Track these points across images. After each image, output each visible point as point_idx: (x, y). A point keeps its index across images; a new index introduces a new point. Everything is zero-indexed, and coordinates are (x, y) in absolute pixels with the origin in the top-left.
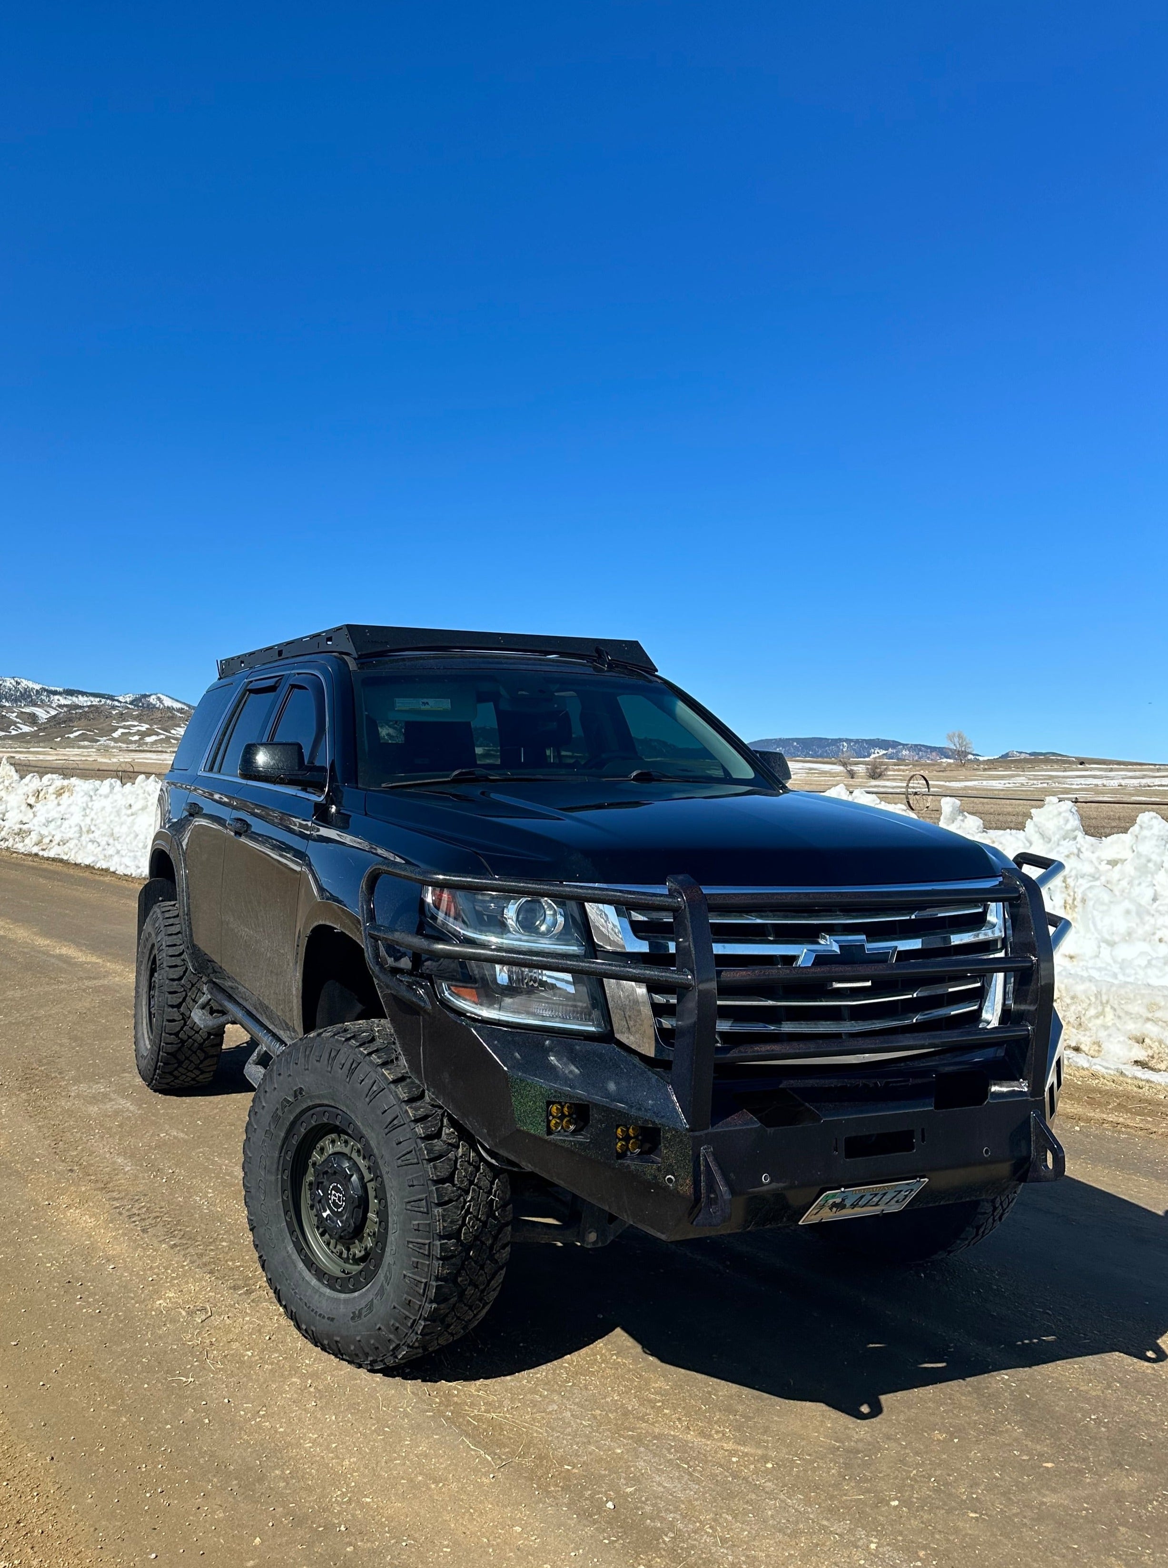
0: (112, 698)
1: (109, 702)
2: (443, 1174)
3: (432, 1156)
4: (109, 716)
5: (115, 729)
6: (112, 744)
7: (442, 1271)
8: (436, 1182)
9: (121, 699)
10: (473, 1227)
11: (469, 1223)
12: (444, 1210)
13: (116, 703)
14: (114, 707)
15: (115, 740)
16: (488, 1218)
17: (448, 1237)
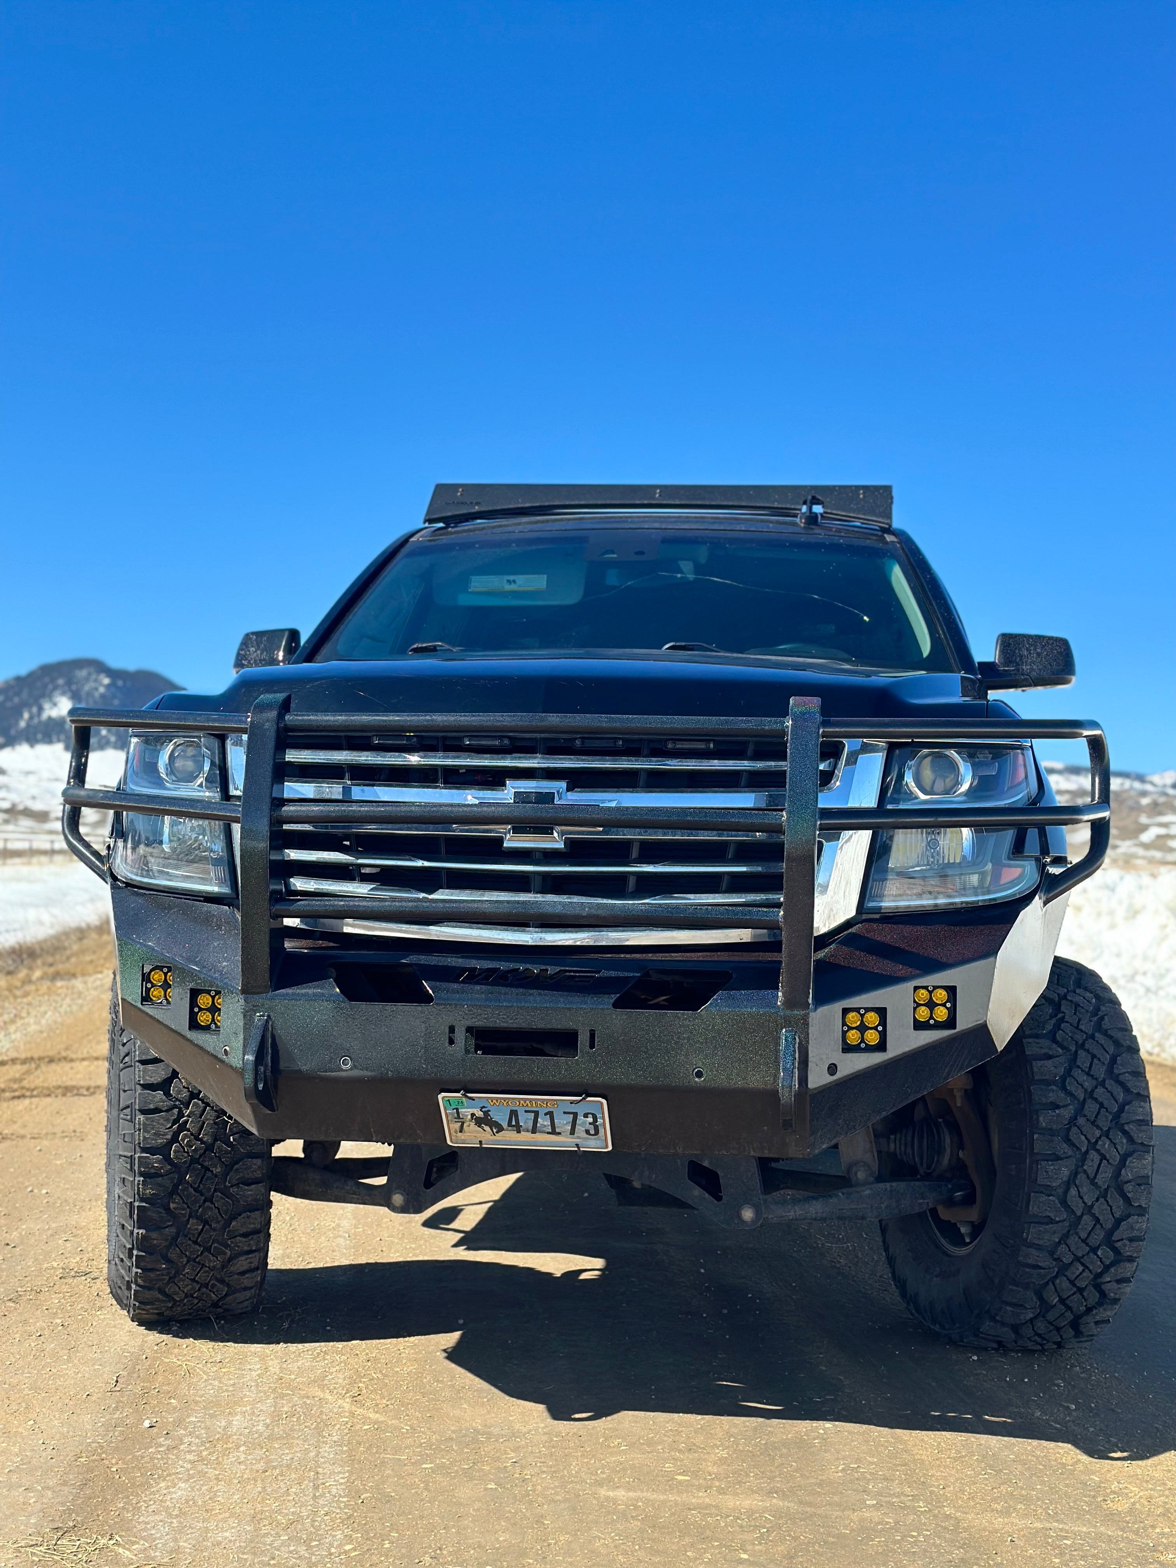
0: (1141, 778)
1: (1137, 785)
2: (156, 1079)
3: (144, 1058)
4: (1137, 808)
5: (1144, 828)
6: (1141, 852)
7: (144, 1189)
8: (146, 1086)
9: (1156, 779)
10: (189, 1145)
11: (183, 1140)
12: (147, 1119)
13: (1149, 787)
14: (1144, 794)
15: (1146, 846)
16: (215, 1140)
17: (152, 1151)
